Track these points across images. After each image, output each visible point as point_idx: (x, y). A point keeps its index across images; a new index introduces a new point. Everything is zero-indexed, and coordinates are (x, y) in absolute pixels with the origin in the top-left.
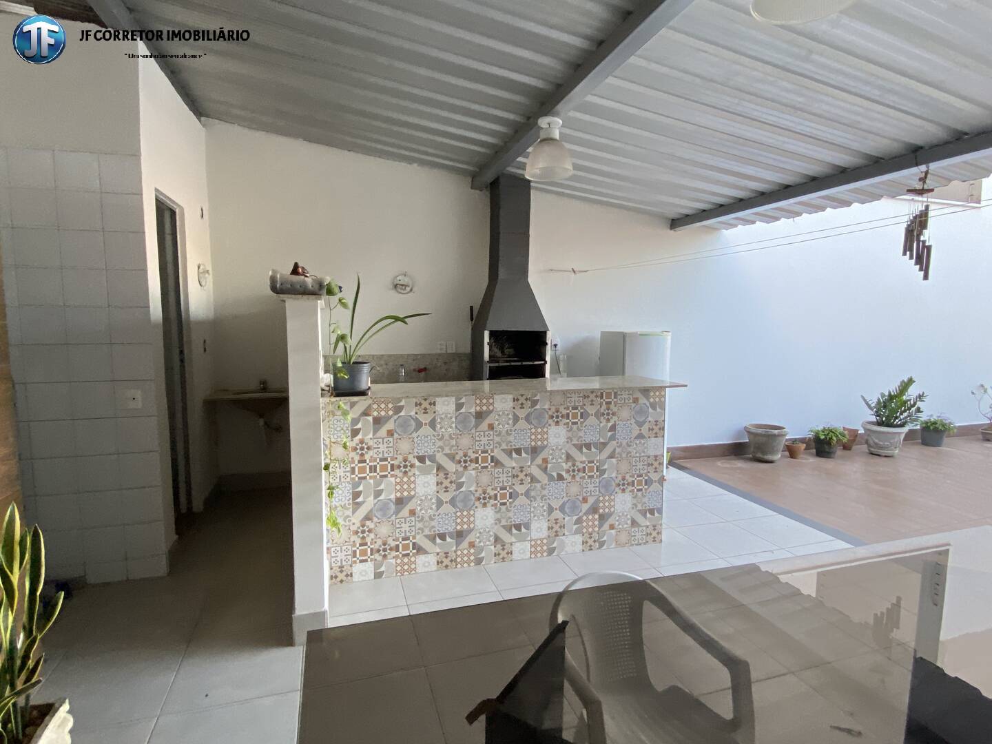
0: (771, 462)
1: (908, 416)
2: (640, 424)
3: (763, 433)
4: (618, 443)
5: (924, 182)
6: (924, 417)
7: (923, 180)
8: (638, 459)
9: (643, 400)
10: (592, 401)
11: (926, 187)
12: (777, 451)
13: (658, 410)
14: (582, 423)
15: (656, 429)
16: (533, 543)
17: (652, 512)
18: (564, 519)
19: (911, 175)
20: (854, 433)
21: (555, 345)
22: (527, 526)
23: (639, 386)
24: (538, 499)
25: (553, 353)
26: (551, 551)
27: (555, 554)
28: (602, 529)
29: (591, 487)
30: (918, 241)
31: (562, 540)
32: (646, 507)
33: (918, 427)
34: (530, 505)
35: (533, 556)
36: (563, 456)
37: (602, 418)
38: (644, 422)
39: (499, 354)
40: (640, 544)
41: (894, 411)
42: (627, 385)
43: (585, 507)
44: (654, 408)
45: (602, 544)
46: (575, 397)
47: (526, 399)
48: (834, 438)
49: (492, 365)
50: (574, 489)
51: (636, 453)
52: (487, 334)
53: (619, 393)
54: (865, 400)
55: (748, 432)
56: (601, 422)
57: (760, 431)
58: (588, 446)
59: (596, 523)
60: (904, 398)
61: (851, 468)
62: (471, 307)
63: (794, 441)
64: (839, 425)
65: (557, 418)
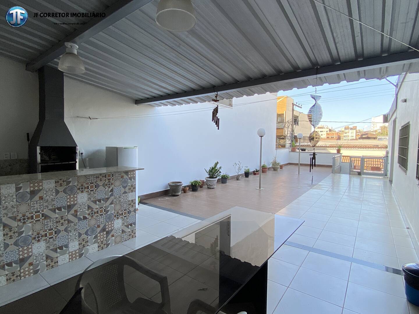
0: (178, 195)
1: (218, 174)
2: (125, 187)
3: (175, 185)
4: (114, 197)
5: (217, 98)
6: (222, 174)
7: (216, 97)
8: (124, 203)
9: (125, 177)
10: (101, 179)
11: (217, 100)
12: (180, 191)
13: (133, 180)
14: (96, 190)
15: (132, 188)
16: (70, 254)
17: (131, 225)
18: (88, 238)
19: (212, 95)
20: (203, 182)
21: (82, 154)
22: (67, 246)
23: (123, 170)
24: (73, 231)
25: (80, 157)
26: (81, 255)
27: (83, 256)
28: (108, 238)
29: (102, 220)
30: (216, 117)
31: (87, 248)
32: (128, 223)
33: (220, 178)
34: (68, 235)
35: (71, 260)
36: (86, 207)
37: (106, 187)
38: (127, 186)
39: (47, 159)
40: (127, 240)
41: (214, 173)
42: (119, 170)
43: (99, 230)
44: (131, 180)
45: (108, 245)
46: (92, 178)
47: (64, 181)
48: (197, 184)
49: (43, 165)
50: (93, 222)
51: (123, 200)
52: (38, 149)
53: (114, 174)
54: (205, 170)
55: (170, 185)
56: (106, 189)
57: (173, 184)
58: (99, 201)
59: (105, 236)
60: (216, 168)
61: (202, 194)
62: (28, 134)
63: (185, 187)
64: (198, 179)
65: (82, 189)
